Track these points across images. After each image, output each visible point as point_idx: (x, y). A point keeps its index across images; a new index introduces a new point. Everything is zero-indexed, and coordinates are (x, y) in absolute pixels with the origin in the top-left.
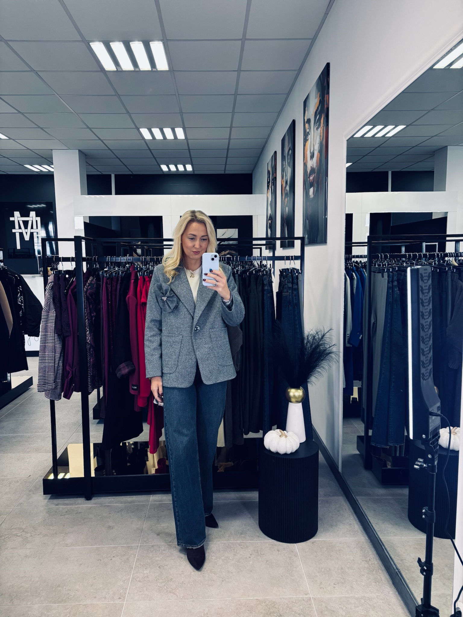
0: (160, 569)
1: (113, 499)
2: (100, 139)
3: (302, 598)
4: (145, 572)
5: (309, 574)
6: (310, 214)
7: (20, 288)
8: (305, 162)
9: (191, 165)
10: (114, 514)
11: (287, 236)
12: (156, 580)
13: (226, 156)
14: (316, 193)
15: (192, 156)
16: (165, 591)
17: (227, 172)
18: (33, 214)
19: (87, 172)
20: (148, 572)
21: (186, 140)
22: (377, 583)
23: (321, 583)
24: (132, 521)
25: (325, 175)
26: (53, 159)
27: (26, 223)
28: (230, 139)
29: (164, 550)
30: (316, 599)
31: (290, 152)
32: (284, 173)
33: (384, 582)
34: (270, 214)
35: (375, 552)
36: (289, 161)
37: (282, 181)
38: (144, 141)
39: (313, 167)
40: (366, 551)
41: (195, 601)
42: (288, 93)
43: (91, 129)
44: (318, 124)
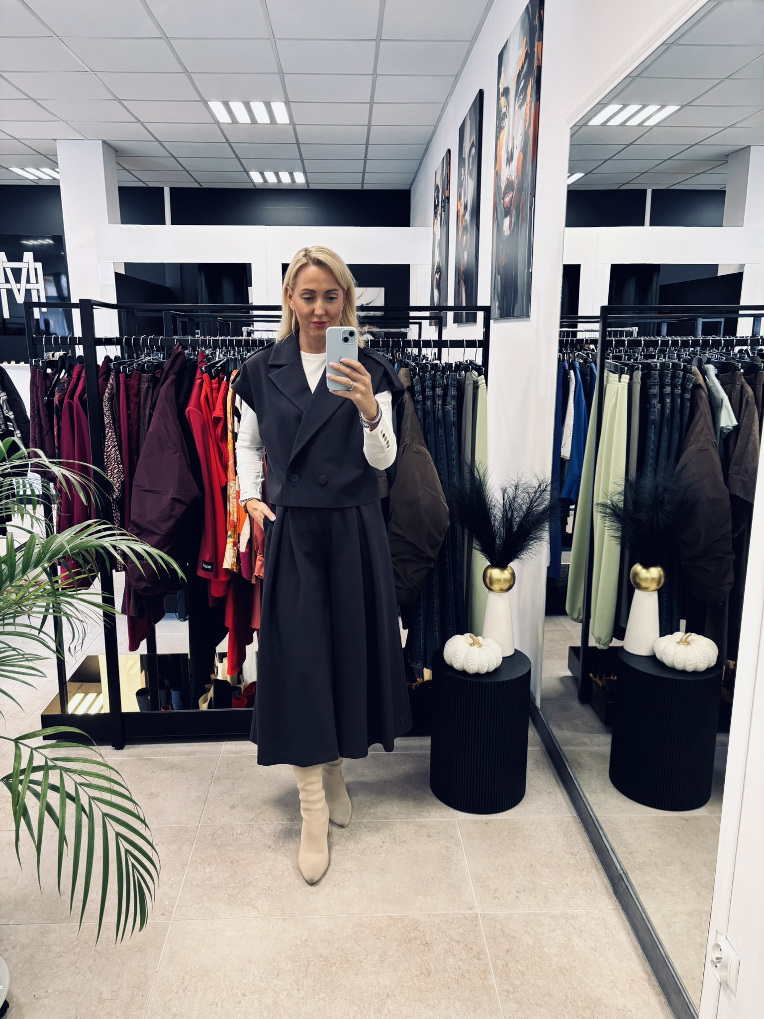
0: (232, 865)
1: (159, 749)
2: (139, 121)
3: (463, 914)
4: (207, 870)
5: (476, 875)
6: (503, 264)
8: (497, 170)
9: (303, 173)
10: (159, 774)
11: (464, 304)
12: (225, 884)
13: (363, 158)
14: (514, 227)
15: (304, 158)
16: (239, 902)
17: (366, 187)
18: (28, 256)
19: (118, 181)
20: (213, 869)
21: (291, 126)
22: (589, 891)
23: (496, 890)
24: (190, 785)
25: (531, 194)
26: (58, 156)
28: (369, 125)
29: (241, 834)
30: (486, 916)
31: (473, 150)
32: (462, 190)
33: (599, 889)
34: (438, 263)
35: (587, 839)
36: (471, 168)
37: (459, 204)
38: (218, 126)
39: (510, 179)
40: (573, 838)
41: (287, 919)
42: (472, 39)
43: (123, 101)
44: (521, 97)
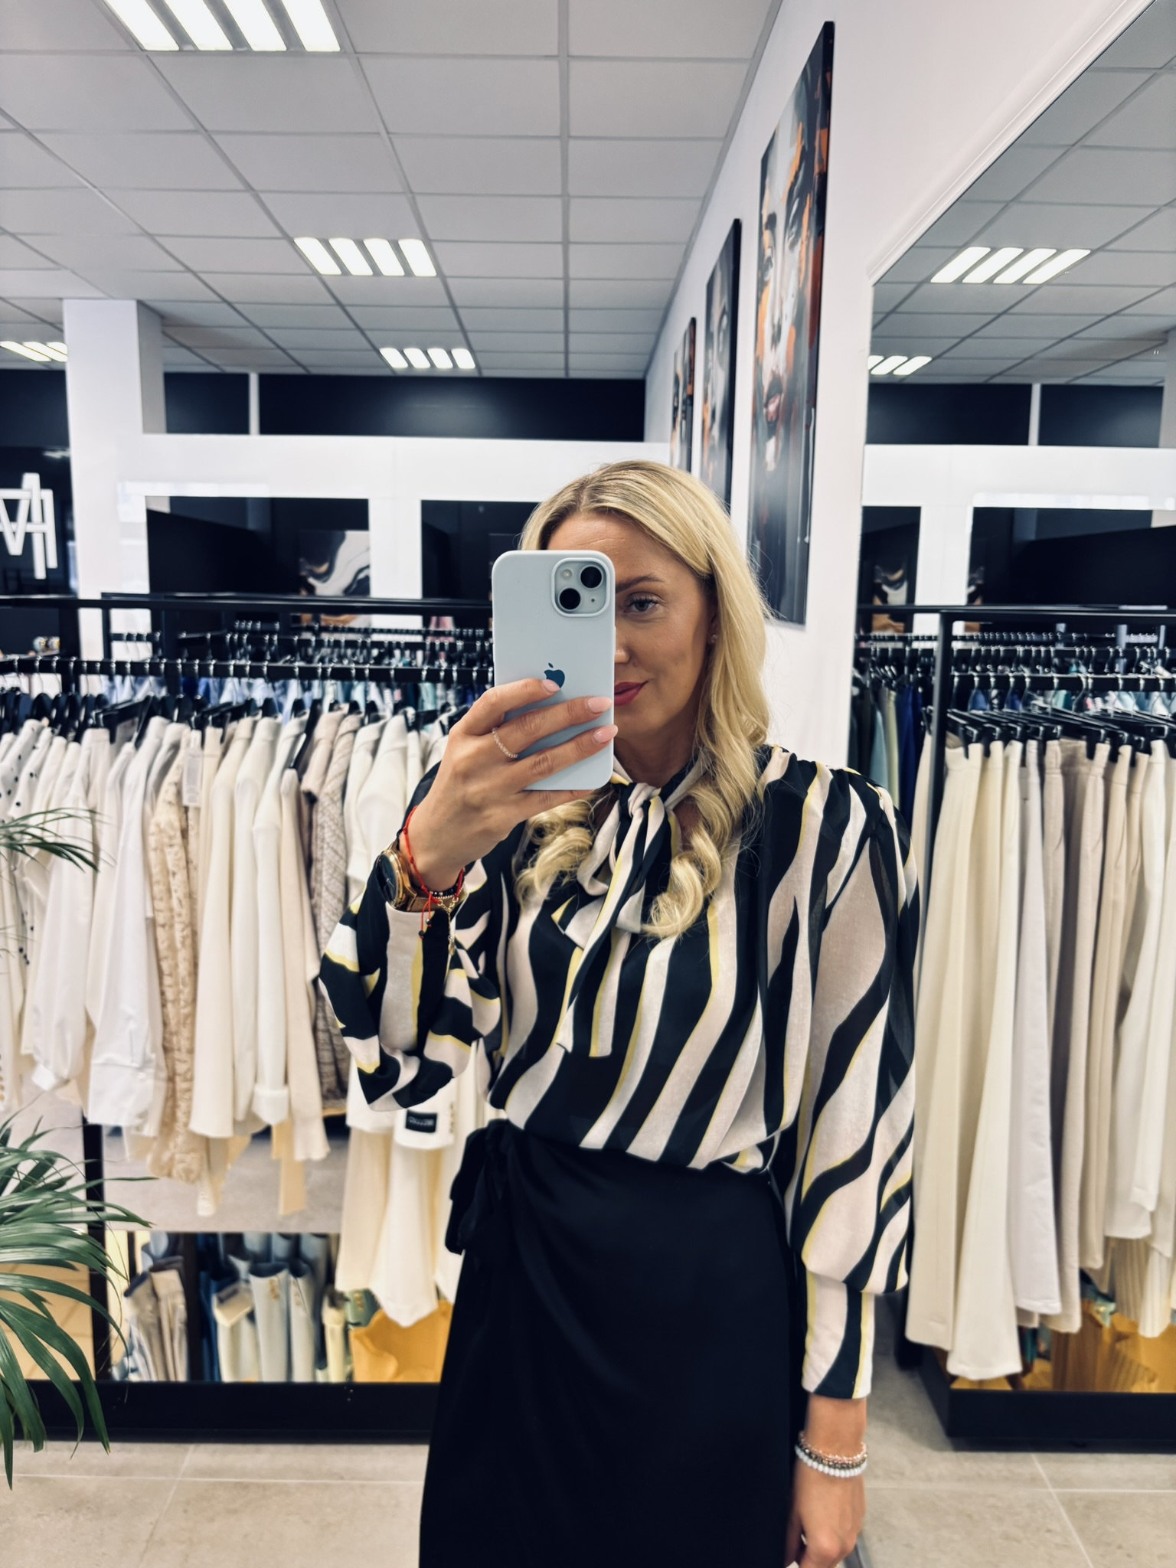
2: (188, 270)
9: (470, 352)
10: (51, 1520)
13: (562, 331)
14: (783, 454)
15: (467, 327)
17: (574, 374)
18: (31, 480)
19: (165, 364)
21: (438, 280)
24: (103, 1553)
25: (808, 402)
26: (64, 323)
27: (12, 507)
28: (566, 279)
31: (725, 320)
32: (710, 387)
36: (721, 349)
37: (705, 409)
38: (317, 278)
39: (777, 372)
42: (727, 135)
43: (158, 239)
44: (794, 229)
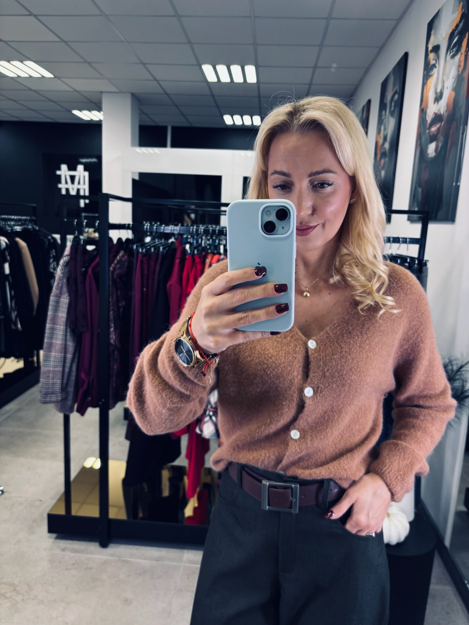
1: (134, 551)
2: (155, 79)
6: (426, 179)
7: (53, 253)
10: (134, 578)
14: (441, 150)
15: (262, 107)
18: (80, 168)
19: (139, 121)
21: (257, 84)
24: (158, 594)
25: (464, 123)
26: (102, 102)
31: (396, 96)
32: (382, 127)
36: (392, 109)
37: (378, 137)
38: (207, 83)
39: (439, 113)
42: (399, 18)
43: (147, 66)
44: (454, 49)
